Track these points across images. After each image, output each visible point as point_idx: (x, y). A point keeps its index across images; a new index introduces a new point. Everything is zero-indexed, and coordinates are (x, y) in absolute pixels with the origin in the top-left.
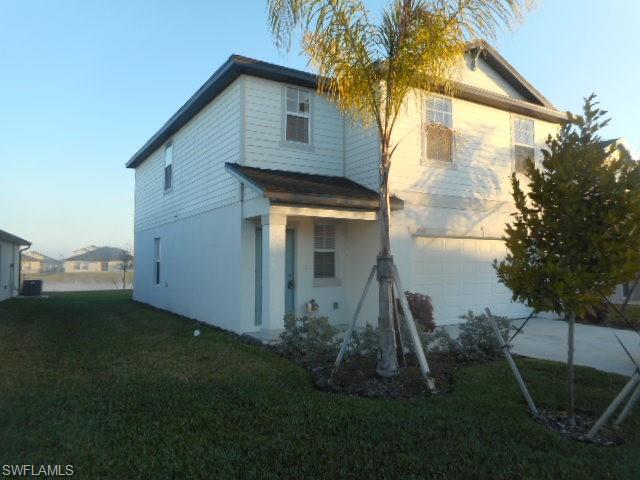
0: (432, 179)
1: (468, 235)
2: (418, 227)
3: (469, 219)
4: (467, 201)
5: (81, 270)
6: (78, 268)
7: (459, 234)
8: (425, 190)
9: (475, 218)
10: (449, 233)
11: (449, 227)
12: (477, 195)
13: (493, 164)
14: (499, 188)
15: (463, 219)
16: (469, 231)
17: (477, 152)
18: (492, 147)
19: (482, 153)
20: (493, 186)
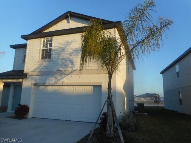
0: (42, 66)
1: (55, 84)
2: (35, 83)
3: (56, 78)
4: (56, 72)
5: (139, 100)
6: (138, 99)
7: (51, 84)
8: (39, 70)
9: (59, 78)
10: (47, 84)
11: (47, 82)
12: (61, 69)
13: (70, 56)
14: (74, 64)
15: (54, 79)
16: (56, 83)
17: (63, 53)
18: (71, 49)
19: (65, 53)
20: (70, 64)
